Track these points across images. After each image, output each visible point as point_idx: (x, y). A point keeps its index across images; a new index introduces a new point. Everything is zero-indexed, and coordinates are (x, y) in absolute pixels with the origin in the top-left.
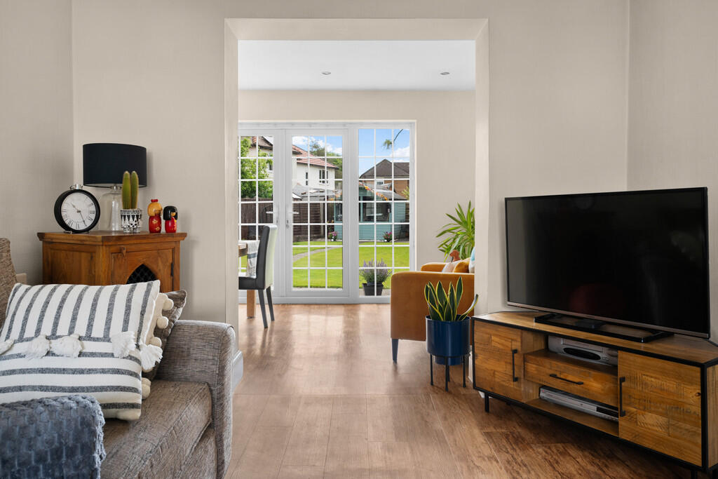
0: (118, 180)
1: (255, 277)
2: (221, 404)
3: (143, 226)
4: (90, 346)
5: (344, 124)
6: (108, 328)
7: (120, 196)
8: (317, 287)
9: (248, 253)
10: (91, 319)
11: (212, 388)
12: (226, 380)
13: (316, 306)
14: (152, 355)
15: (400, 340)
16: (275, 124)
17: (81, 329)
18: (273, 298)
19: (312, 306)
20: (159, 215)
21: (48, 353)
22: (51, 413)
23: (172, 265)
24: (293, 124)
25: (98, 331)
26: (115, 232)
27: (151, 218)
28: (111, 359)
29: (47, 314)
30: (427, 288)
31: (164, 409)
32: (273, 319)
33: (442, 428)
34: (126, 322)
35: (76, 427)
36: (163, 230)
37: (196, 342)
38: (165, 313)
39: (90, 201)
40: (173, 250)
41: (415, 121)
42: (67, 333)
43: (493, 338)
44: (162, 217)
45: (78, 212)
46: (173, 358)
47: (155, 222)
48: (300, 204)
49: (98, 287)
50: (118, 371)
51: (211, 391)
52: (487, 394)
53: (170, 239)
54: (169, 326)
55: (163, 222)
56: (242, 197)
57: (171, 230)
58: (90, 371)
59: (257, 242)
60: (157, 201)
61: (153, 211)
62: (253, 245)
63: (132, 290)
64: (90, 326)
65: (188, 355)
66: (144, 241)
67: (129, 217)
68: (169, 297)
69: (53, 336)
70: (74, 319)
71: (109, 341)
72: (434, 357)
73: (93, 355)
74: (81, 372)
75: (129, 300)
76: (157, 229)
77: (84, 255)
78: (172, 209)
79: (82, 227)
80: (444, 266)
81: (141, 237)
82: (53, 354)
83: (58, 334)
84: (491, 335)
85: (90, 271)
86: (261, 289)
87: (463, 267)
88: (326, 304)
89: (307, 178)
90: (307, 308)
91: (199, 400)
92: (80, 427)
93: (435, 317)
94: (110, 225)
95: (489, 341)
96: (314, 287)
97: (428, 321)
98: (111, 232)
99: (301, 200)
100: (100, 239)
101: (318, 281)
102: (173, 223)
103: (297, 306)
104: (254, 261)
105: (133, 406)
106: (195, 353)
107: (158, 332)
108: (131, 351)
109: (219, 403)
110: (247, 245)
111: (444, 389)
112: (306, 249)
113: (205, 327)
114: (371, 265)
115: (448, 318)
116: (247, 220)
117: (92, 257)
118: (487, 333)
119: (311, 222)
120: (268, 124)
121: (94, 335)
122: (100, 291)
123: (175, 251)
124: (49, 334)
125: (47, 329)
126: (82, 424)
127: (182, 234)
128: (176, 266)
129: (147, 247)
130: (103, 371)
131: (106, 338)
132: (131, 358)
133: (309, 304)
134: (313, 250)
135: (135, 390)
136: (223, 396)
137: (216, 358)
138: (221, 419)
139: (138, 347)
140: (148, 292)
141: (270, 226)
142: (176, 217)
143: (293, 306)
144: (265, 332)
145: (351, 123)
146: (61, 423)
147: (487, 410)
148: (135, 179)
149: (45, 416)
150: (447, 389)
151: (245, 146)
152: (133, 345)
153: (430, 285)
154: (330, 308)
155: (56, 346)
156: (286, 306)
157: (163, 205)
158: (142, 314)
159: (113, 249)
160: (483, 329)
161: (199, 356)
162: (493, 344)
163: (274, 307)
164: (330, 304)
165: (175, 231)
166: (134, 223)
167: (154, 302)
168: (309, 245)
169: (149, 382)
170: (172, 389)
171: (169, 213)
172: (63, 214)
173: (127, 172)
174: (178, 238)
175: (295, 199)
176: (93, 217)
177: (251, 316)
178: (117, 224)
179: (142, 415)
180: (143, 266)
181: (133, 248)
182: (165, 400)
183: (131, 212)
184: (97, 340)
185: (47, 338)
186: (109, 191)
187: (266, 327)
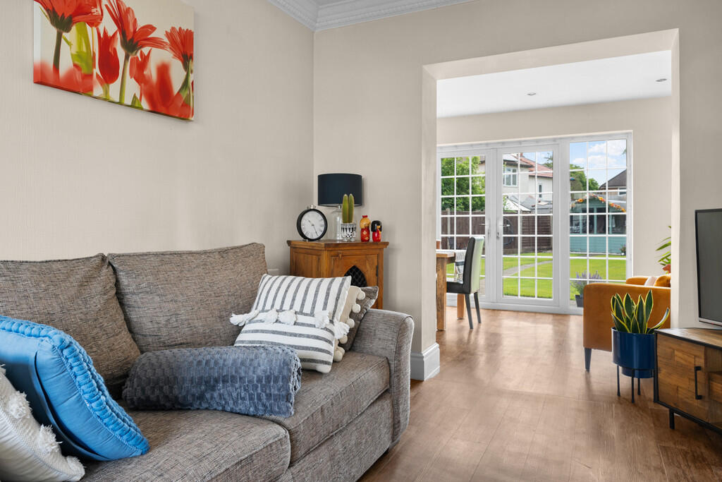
0: (340, 201)
1: (462, 283)
2: (398, 376)
3: (356, 236)
4: (301, 319)
5: (555, 140)
6: (313, 308)
7: (341, 213)
8: (529, 296)
9: (456, 261)
10: (304, 300)
11: (391, 362)
12: (403, 357)
13: (525, 314)
14: (342, 330)
15: (593, 350)
16: (487, 144)
17: (297, 307)
18: (480, 303)
19: (521, 314)
20: (368, 227)
21: (277, 321)
22: (267, 354)
23: (377, 267)
24: (503, 143)
25: (307, 309)
26: (339, 240)
27: (362, 230)
28: (314, 328)
29: (278, 295)
30: (614, 299)
31: (349, 370)
32: (480, 322)
33: (614, 435)
34: (326, 304)
35: (280, 365)
36: (371, 240)
37: (381, 326)
38: (358, 301)
39: (320, 217)
40: (378, 255)
41: (632, 131)
42: (288, 308)
43: (676, 353)
44: (370, 229)
45: (312, 226)
46: (363, 336)
47: (365, 233)
48: (529, 217)
49: (311, 279)
50: (317, 338)
51: (389, 364)
52: (672, 411)
53: (375, 247)
54: (361, 311)
55: (371, 233)
56: (472, 210)
57: (376, 240)
58: (301, 335)
59: (464, 251)
60: (367, 216)
61: (364, 224)
62: (460, 254)
63: (331, 282)
64: (303, 305)
65: (375, 335)
66: (355, 248)
67: (346, 229)
68: (362, 290)
69: (281, 310)
70: (294, 300)
71: (313, 316)
72: (620, 368)
73: (303, 324)
74: (295, 335)
75: (329, 289)
76: (367, 238)
77: (314, 256)
78: (378, 223)
79: (315, 237)
80: (646, 280)
81: (355, 244)
82: (280, 322)
83: (283, 309)
84: (674, 350)
85: (318, 269)
86: (468, 293)
87: (665, 281)
88: (536, 313)
89: (540, 191)
90: (515, 314)
91: (377, 369)
92: (282, 365)
93: (620, 329)
94: (336, 236)
95: (672, 356)
96: (524, 296)
97: (614, 332)
98: (337, 240)
99: (530, 212)
100: (323, 246)
101: (528, 291)
102: (378, 234)
103: (507, 312)
104: (462, 268)
105: (326, 363)
106: (380, 334)
107: (352, 315)
108: (326, 325)
109: (395, 375)
110: (455, 254)
111: (630, 401)
112: (533, 260)
113: (389, 315)
114: (584, 276)
115: (635, 330)
116: (477, 232)
117: (319, 259)
118: (670, 348)
119: (538, 234)
120: (481, 144)
121: (305, 311)
122: (311, 282)
123: (379, 256)
124: (278, 308)
125: (277, 306)
126: (284, 363)
127: (385, 243)
128: (380, 268)
129: (358, 252)
130: (308, 336)
131: (312, 314)
132: (326, 329)
133: (518, 311)
134: (539, 261)
135: (328, 352)
136: (400, 370)
137: (394, 339)
138: (398, 388)
139: (332, 322)
140: (342, 284)
141: (475, 238)
142: (381, 229)
143: (502, 312)
144: (470, 332)
145: (561, 138)
146: (272, 361)
147: (672, 426)
148: (351, 200)
149: (264, 355)
150: (633, 401)
151: (474, 163)
152: (327, 321)
153: (618, 297)
154: (538, 316)
155: (282, 316)
156: (496, 312)
157: (371, 219)
158: (337, 300)
159: (333, 253)
160: (665, 343)
161: (382, 336)
162: (676, 358)
163: (481, 311)
164: (540, 313)
165: (379, 241)
166: (350, 234)
167: (347, 292)
168: (536, 256)
169: (344, 351)
170: (359, 358)
171: (376, 226)
172: (302, 227)
173: (346, 195)
174: (381, 247)
175: (524, 212)
176: (323, 229)
177: (461, 318)
178: (340, 235)
179: (331, 371)
180: (354, 267)
181: (348, 253)
182: (353, 364)
183: (348, 226)
184: (306, 315)
185: (277, 311)
186: (335, 209)
187: (471, 327)
